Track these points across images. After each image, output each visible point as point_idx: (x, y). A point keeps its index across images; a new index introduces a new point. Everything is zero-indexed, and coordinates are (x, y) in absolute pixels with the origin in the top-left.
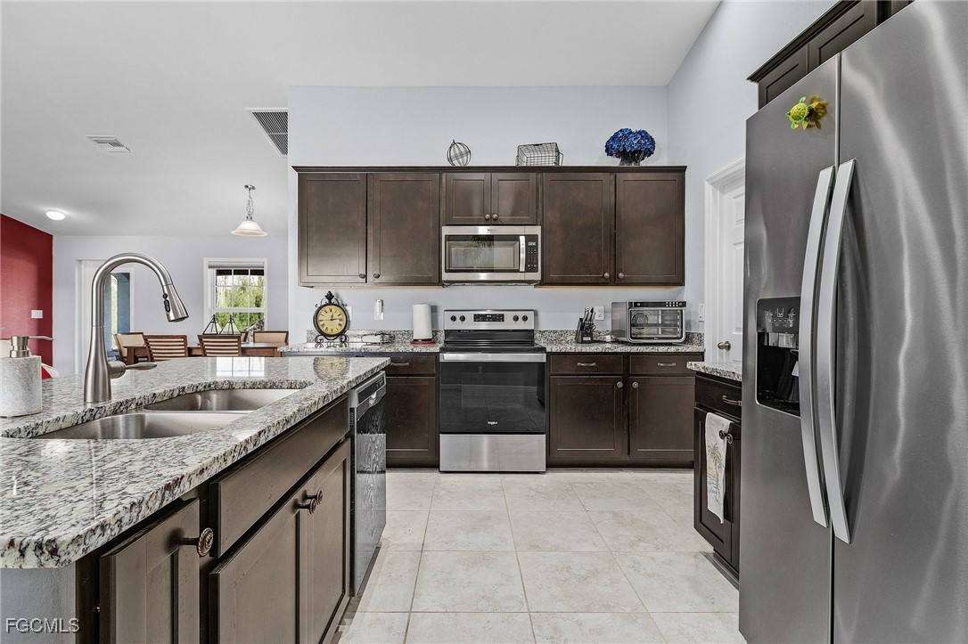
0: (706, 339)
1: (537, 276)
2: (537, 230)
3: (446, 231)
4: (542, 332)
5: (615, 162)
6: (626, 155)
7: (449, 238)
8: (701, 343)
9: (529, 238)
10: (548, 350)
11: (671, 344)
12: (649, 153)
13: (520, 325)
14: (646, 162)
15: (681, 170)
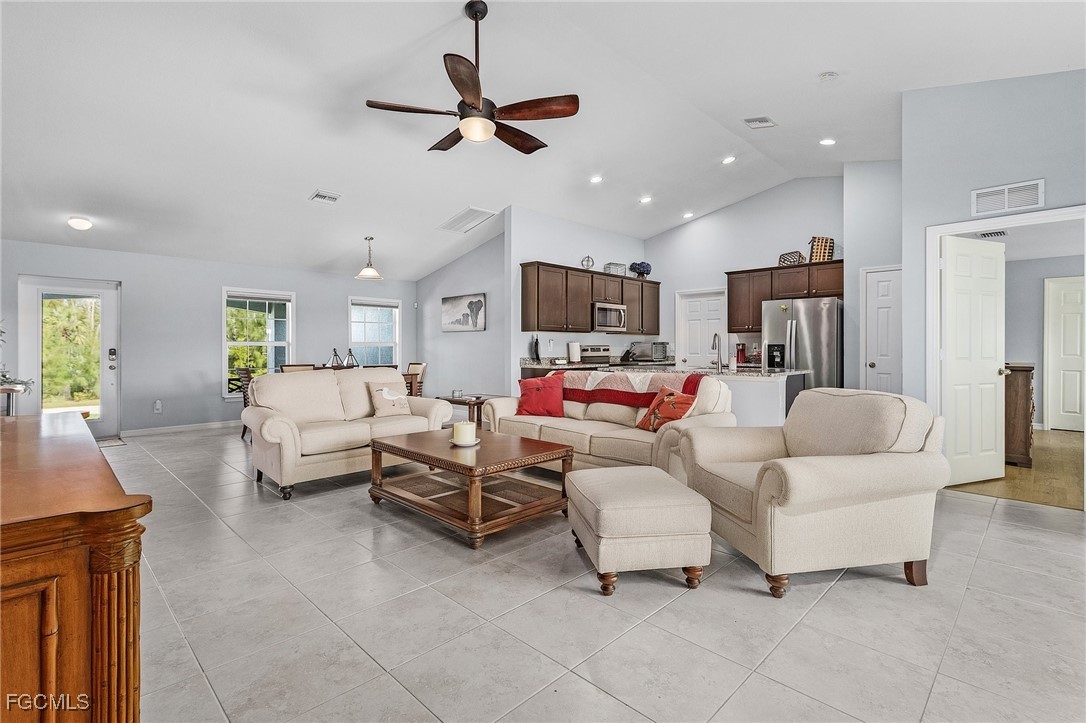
0: (677, 359)
1: (624, 330)
2: (624, 307)
4: (611, 357)
5: (635, 276)
6: (641, 274)
7: (599, 309)
8: (674, 360)
9: (624, 311)
12: (648, 273)
13: (606, 354)
15: (659, 283)
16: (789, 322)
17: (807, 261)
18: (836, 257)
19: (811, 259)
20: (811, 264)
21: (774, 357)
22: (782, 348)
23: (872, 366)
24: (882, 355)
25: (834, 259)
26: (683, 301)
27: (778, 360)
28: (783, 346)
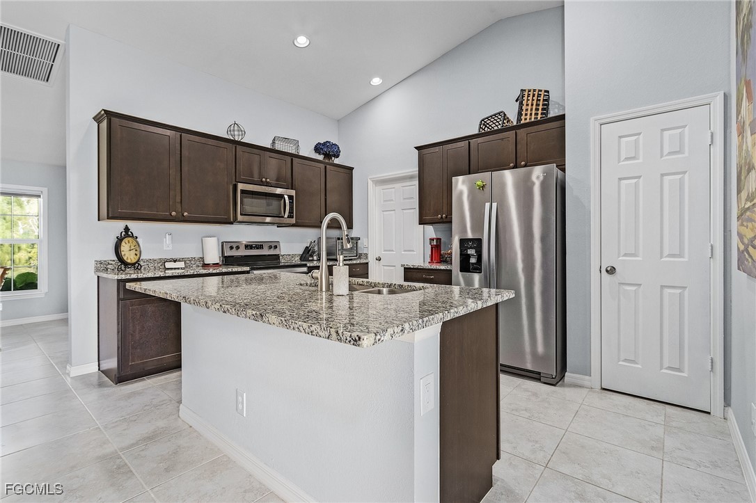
0: (369, 256)
1: (293, 221)
2: (293, 193)
3: (241, 186)
4: (283, 256)
5: (321, 157)
6: (327, 156)
7: (243, 192)
8: (367, 258)
9: (291, 197)
10: (308, 265)
11: (351, 260)
12: (337, 156)
13: (272, 252)
14: (336, 161)
15: (352, 169)
16: (488, 205)
17: (515, 124)
18: (553, 113)
19: (519, 119)
20: (519, 127)
21: (469, 256)
22: (478, 243)
23: (611, 271)
24: (626, 255)
25: (550, 116)
26: (379, 188)
27: (473, 260)
28: (479, 241)
